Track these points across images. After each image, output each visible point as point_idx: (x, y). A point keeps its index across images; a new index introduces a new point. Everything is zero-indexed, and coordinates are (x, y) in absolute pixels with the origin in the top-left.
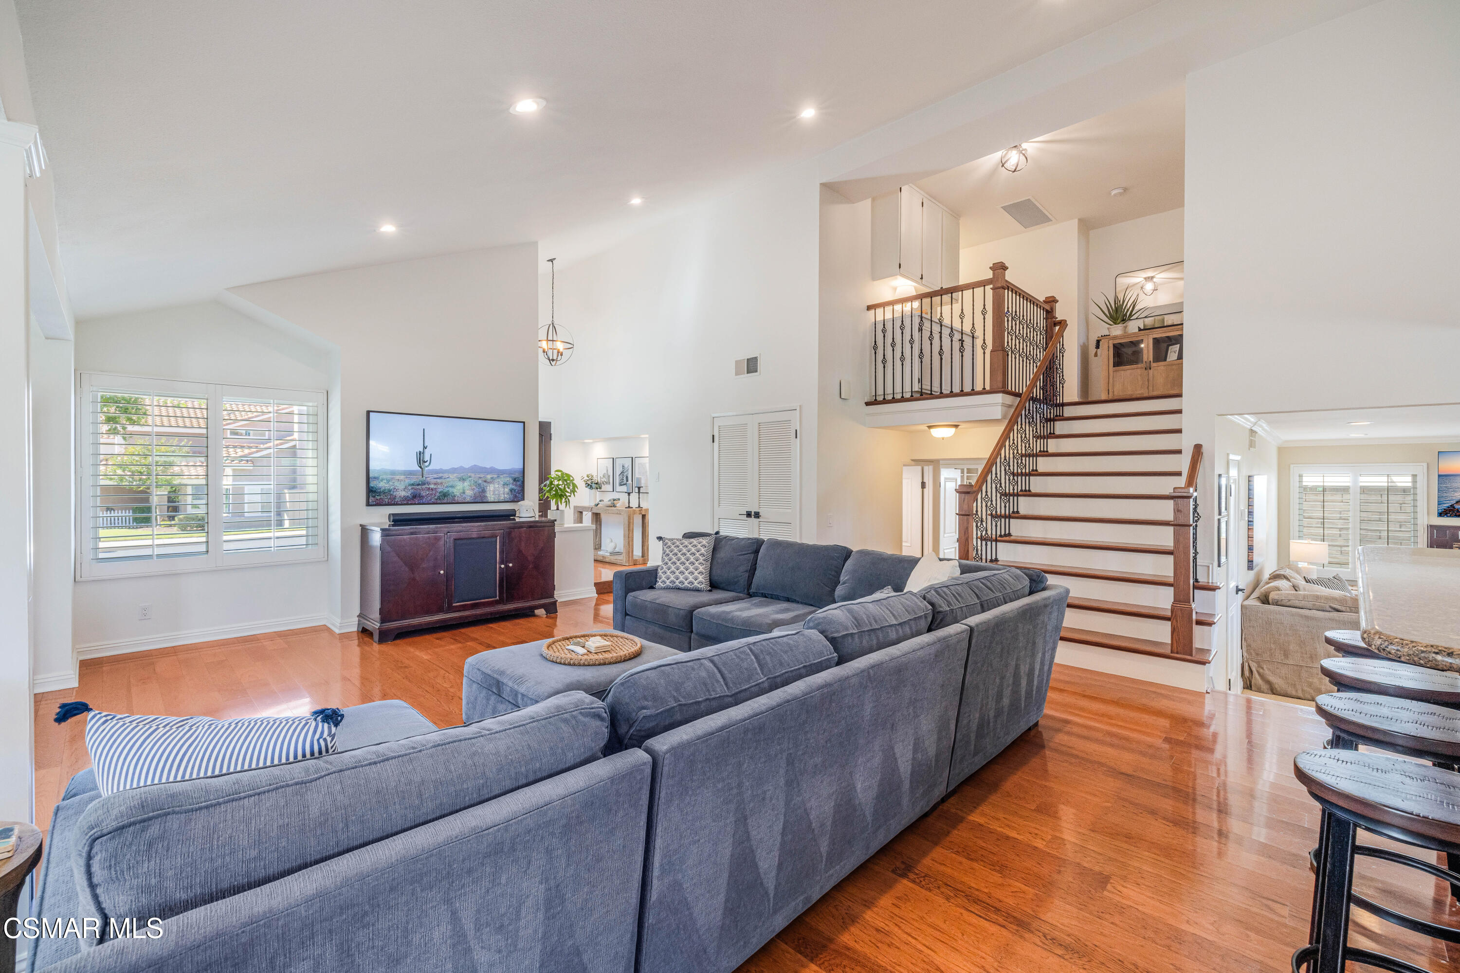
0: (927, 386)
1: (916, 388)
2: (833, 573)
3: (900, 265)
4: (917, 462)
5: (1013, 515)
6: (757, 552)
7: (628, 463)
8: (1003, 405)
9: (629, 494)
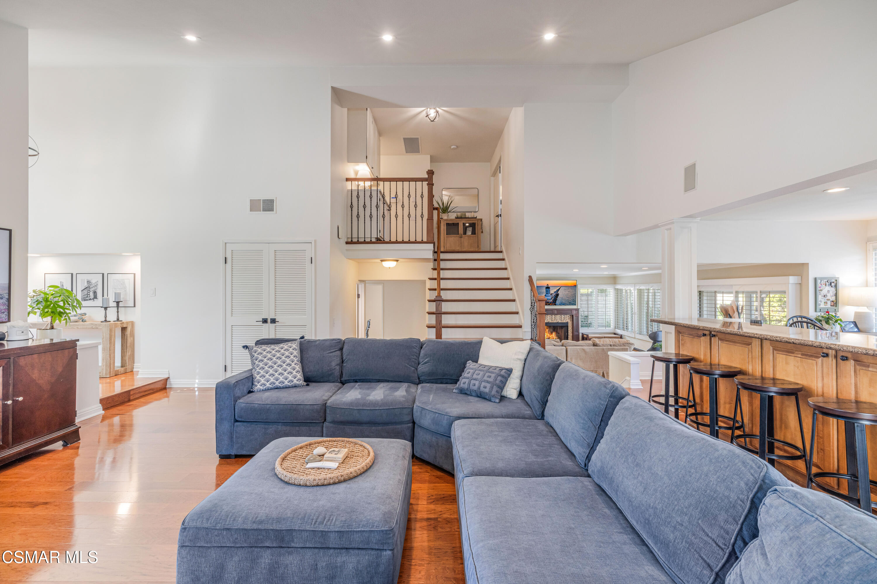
1: (374, 235)
3: (367, 157)
6: (341, 349)
7: (96, 279)
8: (431, 250)
9: (106, 309)
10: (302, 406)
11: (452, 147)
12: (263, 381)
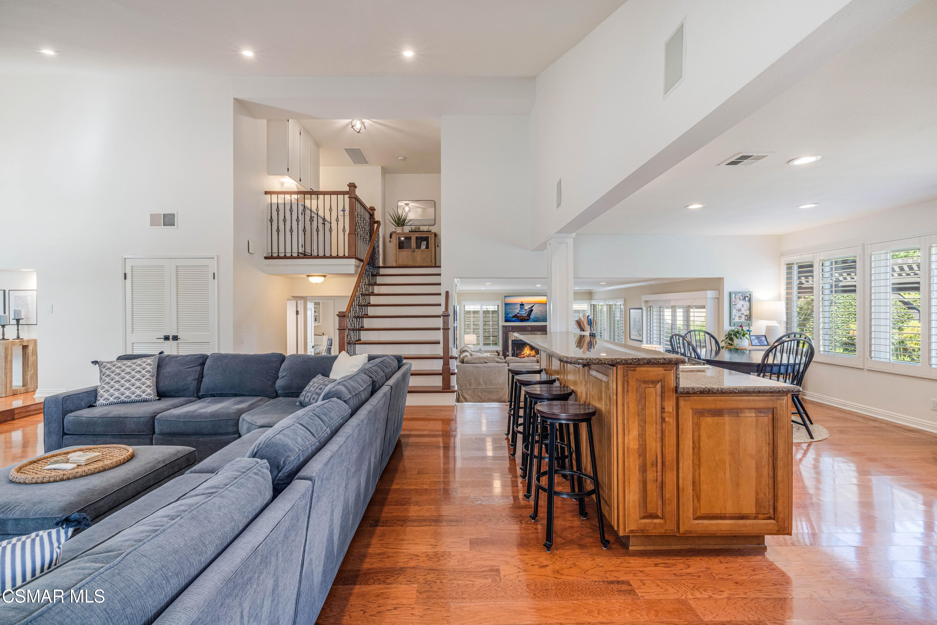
0: (308, 251)
1: (301, 250)
2: (274, 372)
3: (288, 169)
5: (361, 329)
6: (203, 364)
8: (355, 266)
9: (3, 326)
10: (129, 419)
11: (400, 158)
12: (106, 395)
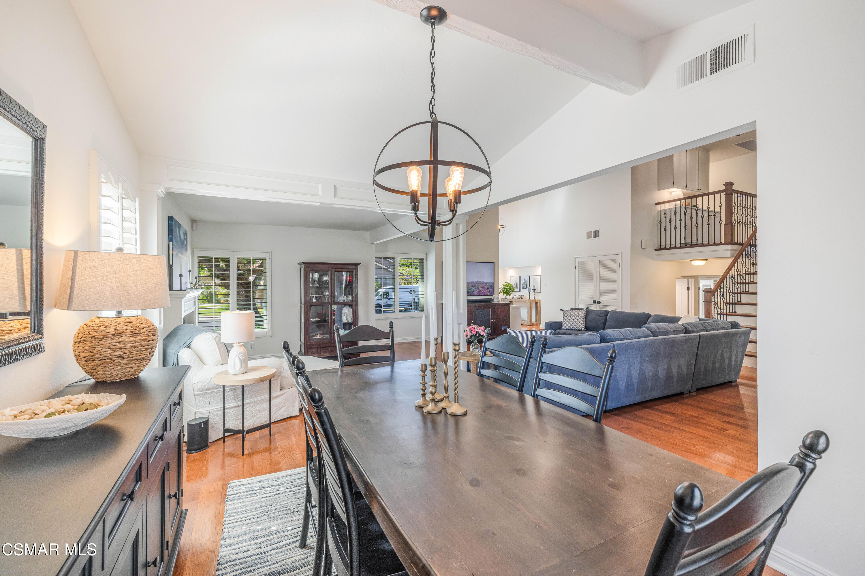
0: (689, 241)
1: (683, 241)
3: (674, 183)
4: (684, 277)
5: (738, 303)
6: (606, 316)
7: (527, 279)
8: (731, 250)
9: (529, 293)
12: (565, 325)
